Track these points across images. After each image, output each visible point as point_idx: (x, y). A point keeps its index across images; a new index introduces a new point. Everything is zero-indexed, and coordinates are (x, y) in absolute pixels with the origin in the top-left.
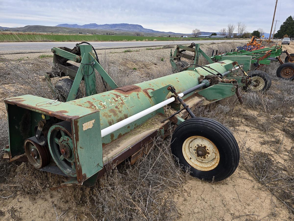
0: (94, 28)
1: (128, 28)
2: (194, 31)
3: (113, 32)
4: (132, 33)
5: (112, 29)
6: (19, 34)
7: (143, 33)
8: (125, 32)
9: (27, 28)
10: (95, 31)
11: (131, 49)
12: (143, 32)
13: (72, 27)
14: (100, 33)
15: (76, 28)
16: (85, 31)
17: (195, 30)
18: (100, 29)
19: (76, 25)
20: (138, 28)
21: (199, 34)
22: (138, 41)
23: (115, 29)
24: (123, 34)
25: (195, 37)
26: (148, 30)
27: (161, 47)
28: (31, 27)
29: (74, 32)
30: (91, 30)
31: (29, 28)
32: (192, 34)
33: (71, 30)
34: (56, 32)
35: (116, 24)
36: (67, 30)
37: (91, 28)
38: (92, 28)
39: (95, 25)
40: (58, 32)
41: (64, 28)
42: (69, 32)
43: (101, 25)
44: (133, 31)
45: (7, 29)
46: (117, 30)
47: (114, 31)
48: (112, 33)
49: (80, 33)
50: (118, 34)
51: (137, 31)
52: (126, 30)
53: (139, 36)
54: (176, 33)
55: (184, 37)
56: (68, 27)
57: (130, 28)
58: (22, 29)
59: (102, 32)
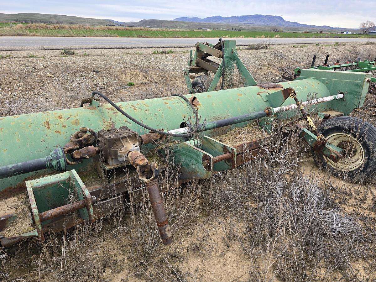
0: (218, 21)
1: (262, 21)
2: (363, 24)
3: (240, 26)
4: (267, 28)
5: (240, 23)
6: (125, 30)
7: (282, 28)
8: (257, 26)
9: (143, 22)
10: (218, 25)
11: (173, 49)
12: (283, 26)
13: (191, 21)
14: (224, 29)
15: (196, 22)
16: (206, 25)
17: (365, 22)
18: (224, 23)
19: (196, 18)
20: (277, 21)
21: (372, 29)
22: (248, 37)
23: (245, 22)
24: (254, 28)
25: (364, 33)
26: (290, 24)
27: (246, 47)
28: (146, 22)
29: (193, 27)
30: (212, 25)
31: (145, 23)
32: (360, 29)
33: (189, 25)
34: (172, 27)
35: (247, 16)
36: (185, 25)
37: (213, 22)
38: (215, 21)
39: (219, 18)
40: (174, 27)
41: (182, 22)
42: (187, 27)
43: (226, 18)
44: (268, 25)
45: (122, 24)
46: (247, 23)
47: (243, 26)
48: (240, 28)
49: (199, 29)
50: (247, 30)
51: (274, 24)
52: (260, 23)
53: (276, 31)
54: (334, 27)
55: (345, 33)
56: (186, 21)
57: (265, 21)
58: (137, 24)
59: (226, 26)
